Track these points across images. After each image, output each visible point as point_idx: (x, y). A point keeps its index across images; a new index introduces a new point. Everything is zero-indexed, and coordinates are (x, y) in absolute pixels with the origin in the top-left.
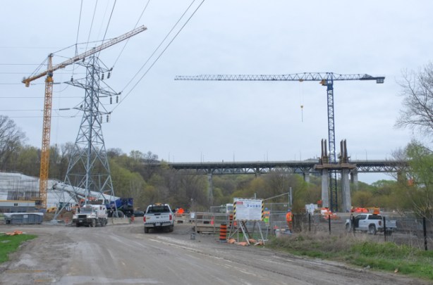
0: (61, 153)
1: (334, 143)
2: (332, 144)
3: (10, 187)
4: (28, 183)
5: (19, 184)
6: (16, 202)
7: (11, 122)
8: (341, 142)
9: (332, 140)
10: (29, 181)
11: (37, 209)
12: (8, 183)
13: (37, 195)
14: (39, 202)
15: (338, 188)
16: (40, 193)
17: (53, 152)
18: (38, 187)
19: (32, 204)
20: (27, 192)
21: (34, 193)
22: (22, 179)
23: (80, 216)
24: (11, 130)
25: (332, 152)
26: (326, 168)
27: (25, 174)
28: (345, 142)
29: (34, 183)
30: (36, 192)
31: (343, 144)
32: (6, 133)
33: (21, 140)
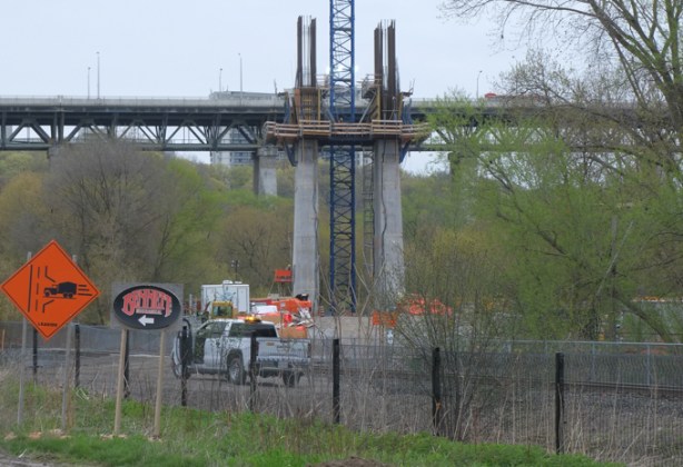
1: (351, 32)
2: (341, 37)
8: (378, 33)
9: (341, 22)
15: (359, 216)
25: (340, 70)
26: (308, 138)
28: (392, 31)
31: (385, 39)
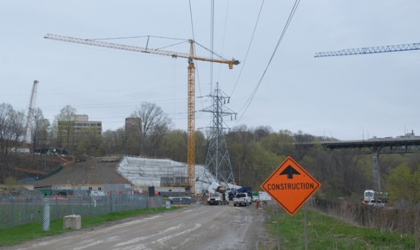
0: (206, 137)
3: (161, 173)
4: (177, 169)
5: (170, 170)
6: (170, 188)
7: (158, 109)
10: (178, 167)
11: (186, 194)
12: (159, 169)
13: (186, 180)
14: (188, 188)
16: (188, 178)
17: (198, 136)
18: (186, 172)
19: (183, 190)
20: (178, 178)
21: (183, 179)
22: (171, 165)
23: (211, 199)
24: (159, 116)
27: (173, 160)
29: (183, 169)
30: (185, 178)
32: (155, 120)
33: (169, 126)
